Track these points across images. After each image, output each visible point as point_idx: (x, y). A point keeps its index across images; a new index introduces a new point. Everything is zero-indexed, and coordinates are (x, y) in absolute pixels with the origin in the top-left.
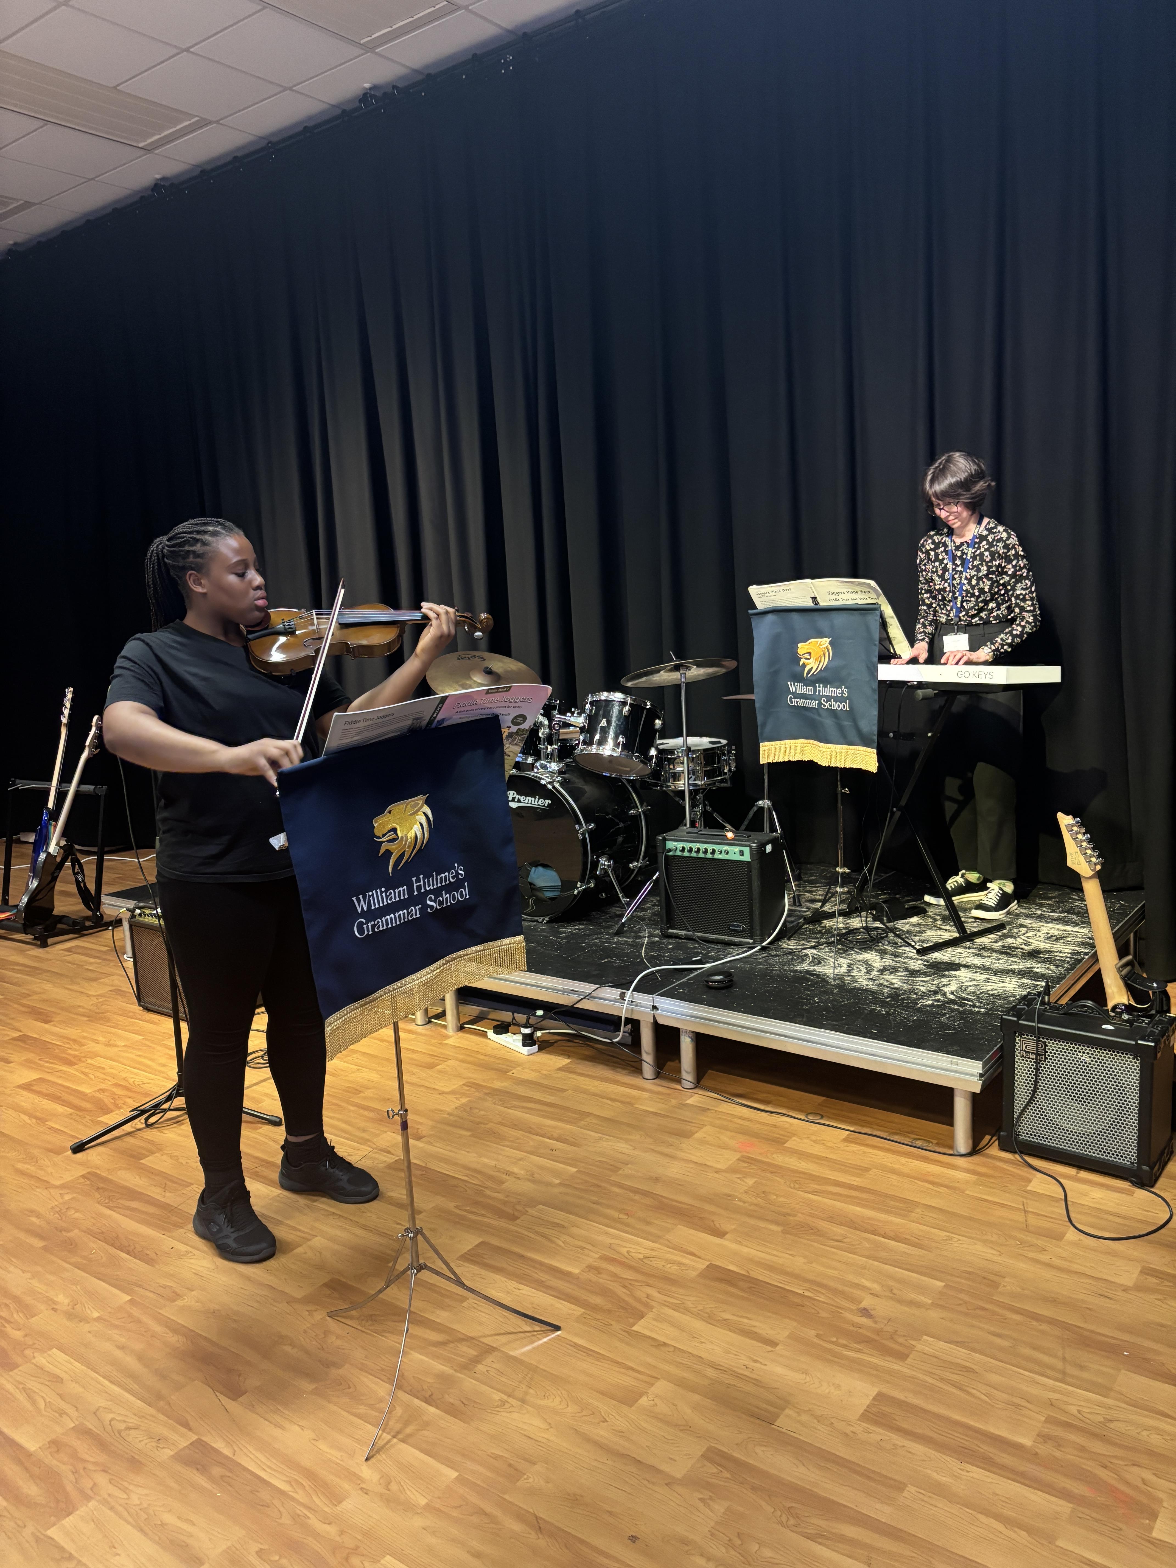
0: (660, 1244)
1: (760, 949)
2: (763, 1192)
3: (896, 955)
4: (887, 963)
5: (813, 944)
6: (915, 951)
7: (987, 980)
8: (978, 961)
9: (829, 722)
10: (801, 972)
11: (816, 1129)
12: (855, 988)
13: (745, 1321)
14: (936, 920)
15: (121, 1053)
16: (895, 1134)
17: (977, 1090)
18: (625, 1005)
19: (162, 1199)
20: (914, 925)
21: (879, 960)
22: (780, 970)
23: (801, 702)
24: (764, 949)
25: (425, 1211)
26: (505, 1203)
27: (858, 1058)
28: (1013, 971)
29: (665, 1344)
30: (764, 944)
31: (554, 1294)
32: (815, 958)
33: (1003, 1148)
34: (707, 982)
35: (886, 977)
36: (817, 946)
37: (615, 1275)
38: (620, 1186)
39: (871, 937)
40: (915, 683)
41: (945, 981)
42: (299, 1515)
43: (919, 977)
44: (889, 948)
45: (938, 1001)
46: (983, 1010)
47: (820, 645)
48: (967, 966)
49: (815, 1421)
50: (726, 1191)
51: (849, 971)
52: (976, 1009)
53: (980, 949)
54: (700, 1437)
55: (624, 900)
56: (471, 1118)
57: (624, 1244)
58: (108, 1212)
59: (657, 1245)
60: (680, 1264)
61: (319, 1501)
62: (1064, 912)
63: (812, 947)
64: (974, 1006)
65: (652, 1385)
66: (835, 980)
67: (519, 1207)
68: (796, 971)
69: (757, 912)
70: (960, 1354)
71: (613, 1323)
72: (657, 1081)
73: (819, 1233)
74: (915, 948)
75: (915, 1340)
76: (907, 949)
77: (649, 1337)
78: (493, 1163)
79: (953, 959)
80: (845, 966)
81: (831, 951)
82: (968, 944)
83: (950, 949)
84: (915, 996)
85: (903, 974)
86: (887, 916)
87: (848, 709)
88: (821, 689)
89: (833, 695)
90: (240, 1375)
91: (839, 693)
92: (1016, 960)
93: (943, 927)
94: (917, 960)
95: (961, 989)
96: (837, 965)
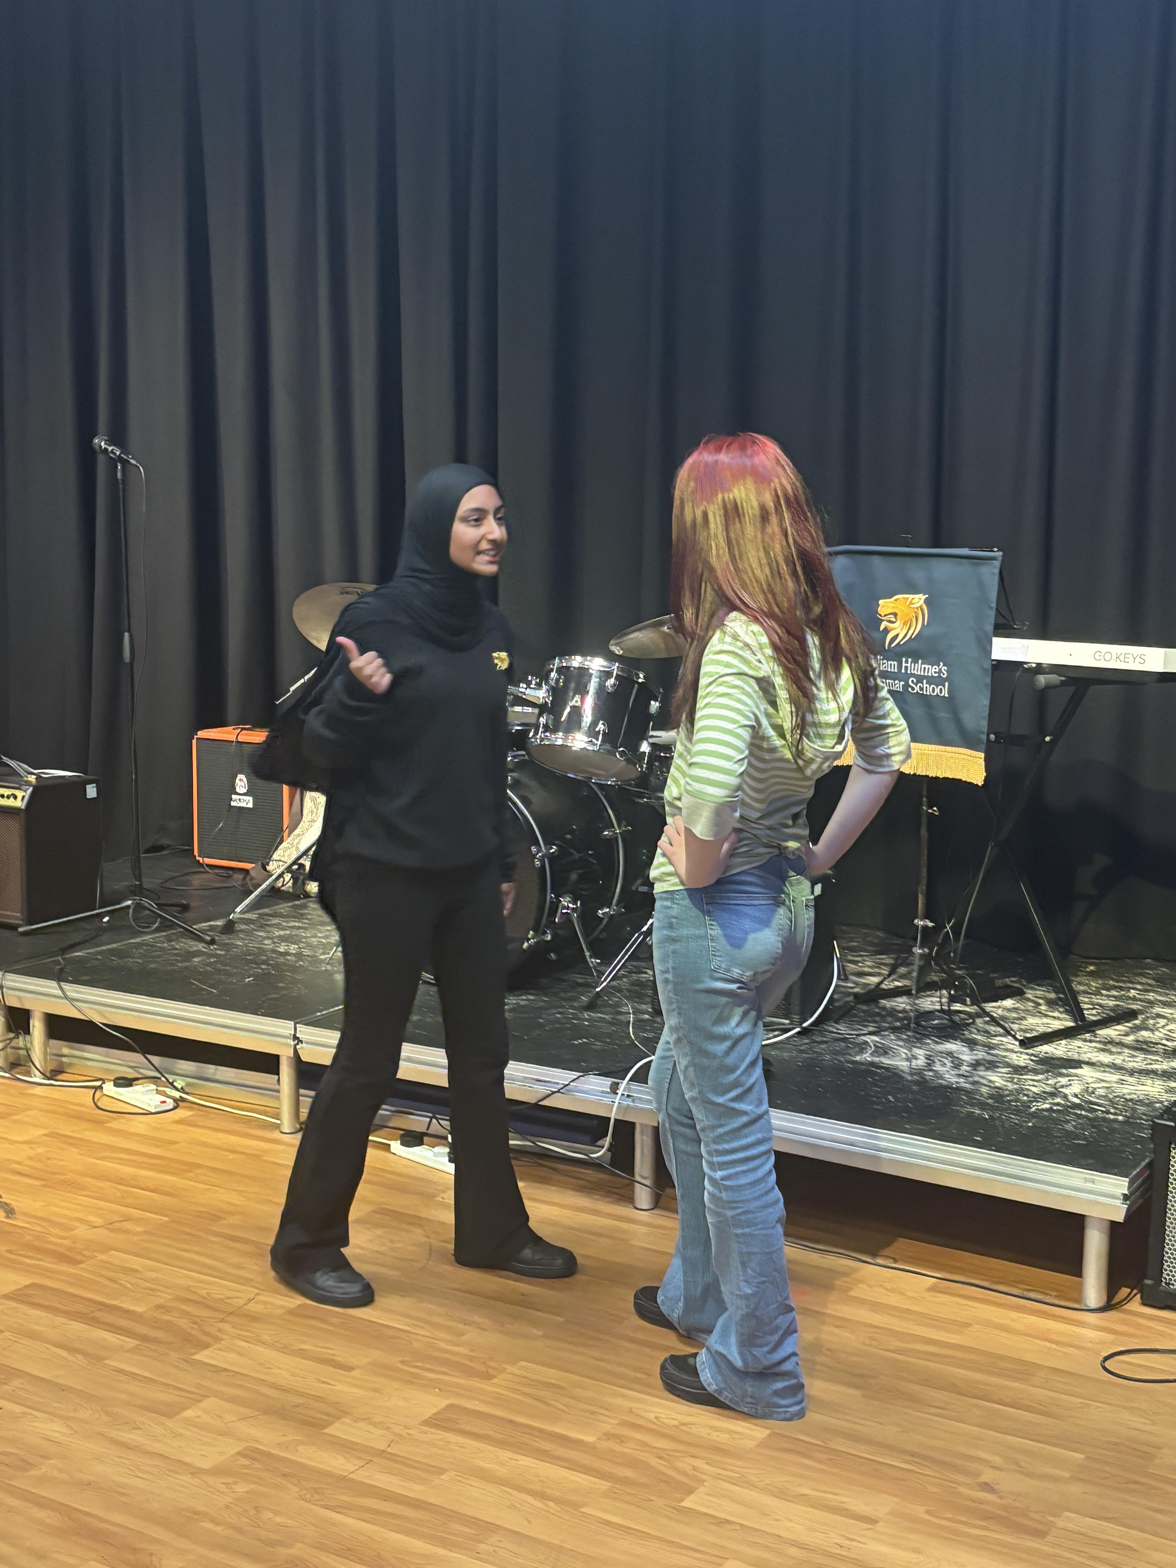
1: (798, 1033)
3: (990, 1046)
4: (980, 1057)
5: (871, 1029)
6: (1017, 1043)
7: (1121, 1082)
8: (1106, 1058)
9: (918, 711)
10: (862, 1063)
11: (889, 1275)
12: (941, 1086)
13: (830, 1495)
14: (1040, 1004)
16: (999, 1283)
17: (1120, 1217)
18: (617, 1101)
20: (1009, 1010)
21: (969, 1052)
22: (831, 1061)
24: (804, 1032)
25: (358, 1367)
26: (471, 1359)
28: (1154, 1072)
29: (727, 1522)
30: (805, 1025)
31: (567, 1464)
32: (878, 1048)
33: (1145, 1303)
35: (981, 1074)
36: (878, 1032)
37: (645, 1444)
39: (952, 1023)
40: (1034, 665)
41: (1063, 1081)
43: (1025, 1074)
44: (979, 1037)
45: (1058, 1104)
46: (1122, 1118)
47: (911, 603)
48: (1090, 1064)
51: (929, 1064)
52: (1112, 1117)
55: (595, 962)
57: (651, 1408)
60: (730, 1432)
63: (871, 1033)
64: (1108, 1112)
66: (911, 1075)
67: (491, 1364)
68: (856, 1062)
70: (1113, 1531)
71: (654, 1498)
72: (655, 1211)
73: (914, 1399)
74: (1016, 1039)
75: (1053, 1515)
76: (1005, 1039)
77: (706, 1514)
79: (1070, 1054)
80: (923, 1058)
81: (899, 1039)
82: (1088, 1036)
83: (1064, 1042)
84: (1025, 1098)
85: (1004, 1070)
86: (969, 997)
87: (947, 695)
88: (909, 665)
89: (926, 674)
90: (151, 1555)
91: (935, 672)
92: (1157, 1058)
93: (1050, 1014)
94: (1021, 1053)
95: (1087, 1091)
96: (911, 1057)
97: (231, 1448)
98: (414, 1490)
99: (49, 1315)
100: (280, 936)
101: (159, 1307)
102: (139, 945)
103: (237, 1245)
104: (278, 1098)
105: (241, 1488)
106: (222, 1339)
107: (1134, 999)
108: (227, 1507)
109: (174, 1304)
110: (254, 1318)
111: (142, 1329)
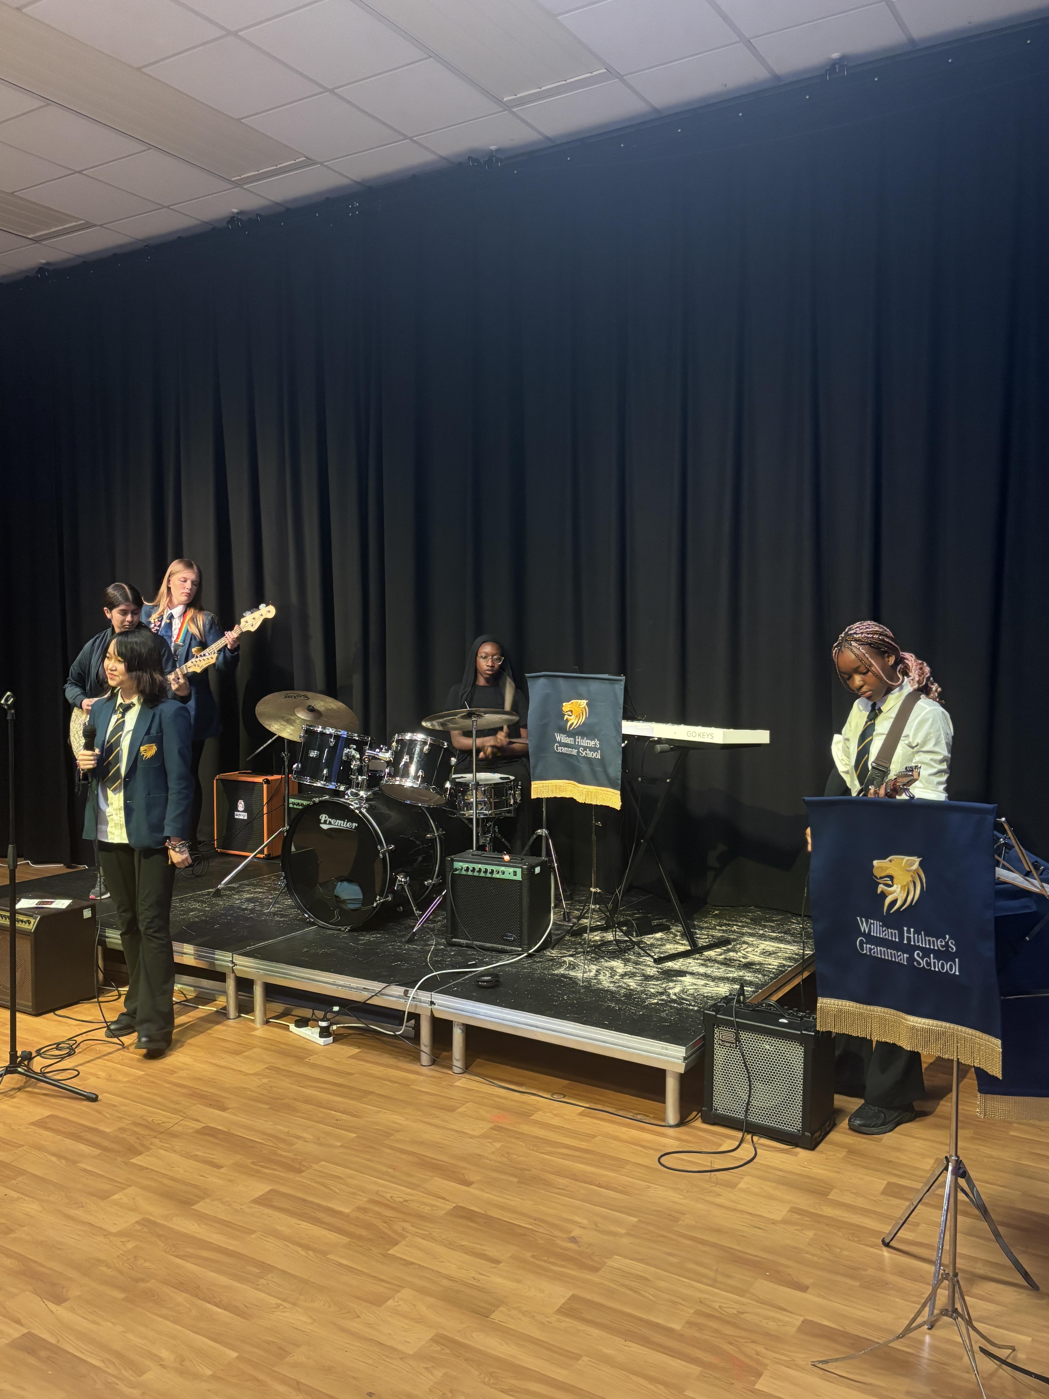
0: (419, 1191)
1: (526, 956)
2: (507, 1153)
3: (636, 963)
4: (629, 970)
5: (571, 953)
6: (652, 960)
7: (705, 985)
9: (585, 767)
10: (557, 975)
11: (558, 1105)
12: (599, 989)
13: (478, 1246)
16: (622, 1110)
17: (683, 1071)
18: (409, 1001)
20: (658, 940)
21: (623, 967)
22: (540, 974)
23: (565, 750)
24: (530, 956)
25: (226, 1166)
26: (294, 1160)
27: (592, 1044)
28: (728, 979)
29: (412, 1263)
30: (530, 952)
31: (327, 1227)
32: (571, 965)
33: (704, 1122)
34: (478, 982)
35: (625, 981)
36: (575, 955)
37: (379, 1214)
38: (392, 1148)
39: (620, 948)
40: (656, 738)
41: (671, 984)
42: (110, 1383)
43: (651, 981)
44: (633, 957)
45: (662, 1000)
46: (696, 1008)
48: (692, 974)
49: (521, 1315)
50: (478, 1152)
51: (596, 975)
52: (691, 1007)
53: (706, 960)
54: (430, 1327)
55: (417, 913)
56: (270, 1094)
57: (389, 1191)
59: (415, 1192)
60: (432, 1206)
61: (126, 1373)
62: (782, 933)
63: (572, 956)
64: (690, 1005)
65: (399, 1291)
66: (583, 982)
67: (304, 1163)
68: (554, 974)
69: (525, 924)
70: (640, 1268)
71: (372, 1248)
72: (432, 1067)
73: (546, 1183)
74: (653, 958)
75: (607, 1258)
76: (647, 958)
77: (401, 1259)
78: (286, 1130)
79: (682, 967)
80: (594, 971)
81: (585, 959)
82: (697, 956)
83: (681, 960)
84: (645, 996)
85: (639, 978)
86: (636, 931)
87: (600, 758)
88: (580, 740)
89: (588, 745)
90: (64, 1287)
91: (593, 745)
92: (733, 970)
93: (681, 942)
94: (654, 967)
95: (683, 991)
96: (587, 970)
97: (135, 1217)
98: (232, 1245)
99: (52, 1134)
101: (120, 1129)
103: (181, 1088)
104: (227, 995)
105: (131, 1245)
106: (152, 1149)
107: (734, 932)
108: (118, 1257)
109: (129, 1127)
110: (174, 1135)
111: (106, 1143)
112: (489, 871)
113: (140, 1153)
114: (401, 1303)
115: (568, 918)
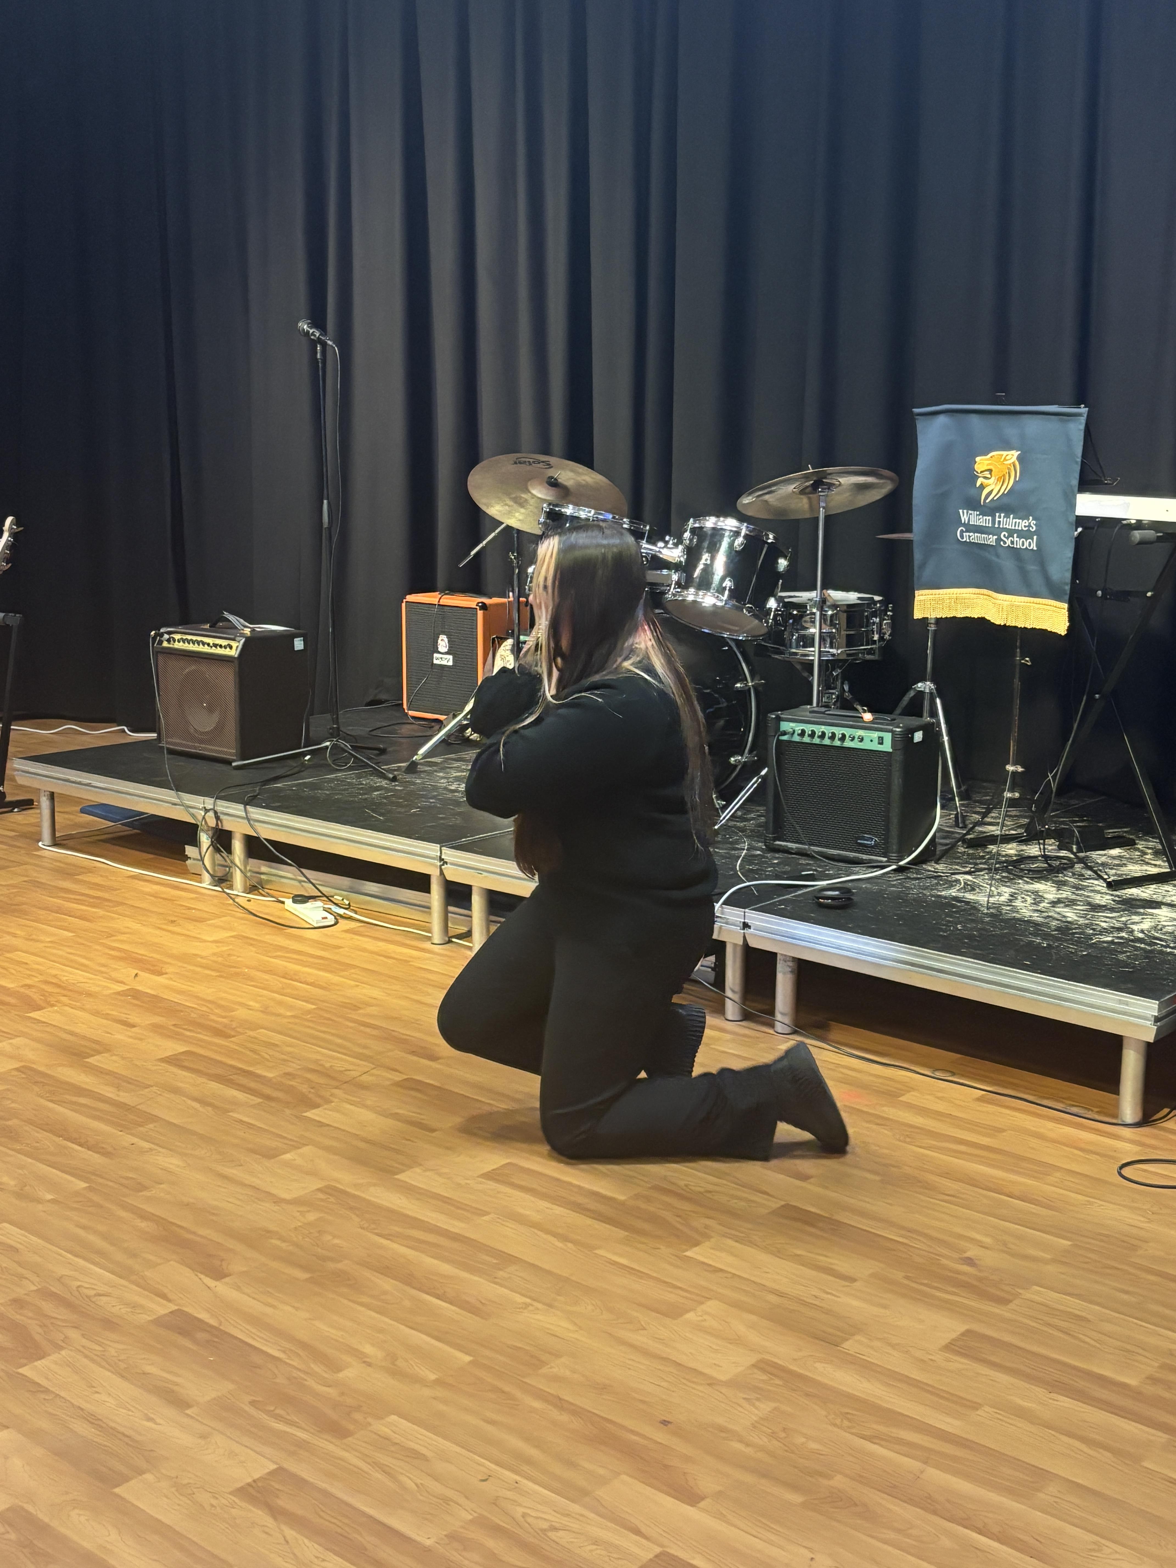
0: (727, 1180)
1: (895, 869)
3: (1077, 887)
4: (1064, 896)
5: (969, 869)
6: (1105, 885)
9: (1008, 565)
10: (945, 898)
11: (943, 1086)
12: (1014, 918)
15: (48, 950)
16: (1048, 1098)
17: (1152, 1039)
19: (117, 1098)
20: (1114, 858)
21: (1054, 892)
22: (916, 894)
23: (975, 537)
24: (901, 869)
29: (721, 1270)
30: (902, 863)
31: (592, 1215)
32: (968, 885)
34: (819, 899)
35: (1058, 910)
36: (974, 872)
37: (667, 1205)
39: (1050, 865)
40: (1133, 522)
41: (1136, 918)
42: (295, 1378)
43: (1104, 912)
44: (1072, 880)
45: (1121, 938)
48: (1170, 905)
49: (889, 1347)
51: (1010, 901)
52: (1169, 950)
54: (752, 1350)
58: (51, 1105)
59: (722, 1181)
60: (750, 1202)
61: (317, 1368)
63: (969, 873)
64: (1168, 946)
65: (702, 1303)
66: (988, 909)
68: (940, 896)
69: (895, 820)
70: (1074, 1305)
71: (662, 1247)
72: (743, 1023)
73: (929, 1188)
74: (1106, 882)
75: (1023, 1288)
76: (1096, 882)
77: (703, 1263)
79: (1155, 896)
80: (1007, 895)
81: (992, 879)
83: (1154, 886)
84: (1091, 932)
85: (1081, 908)
86: (1078, 844)
87: (1035, 548)
88: (1001, 520)
89: (1017, 528)
90: (222, 1260)
91: (1025, 526)
93: (1154, 861)
94: (1107, 894)
95: (1155, 928)
96: (995, 893)
98: (457, 1227)
100: (455, 777)
101: (286, 1074)
102: (331, 780)
103: (368, 1030)
104: (430, 913)
105: (312, 1217)
106: (332, 1102)
108: (296, 1229)
109: (299, 1073)
110: (364, 1087)
111: (268, 1091)
112: (838, 736)
113: (316, 1106)
114: (706, 1317)
115: (964, 822)
